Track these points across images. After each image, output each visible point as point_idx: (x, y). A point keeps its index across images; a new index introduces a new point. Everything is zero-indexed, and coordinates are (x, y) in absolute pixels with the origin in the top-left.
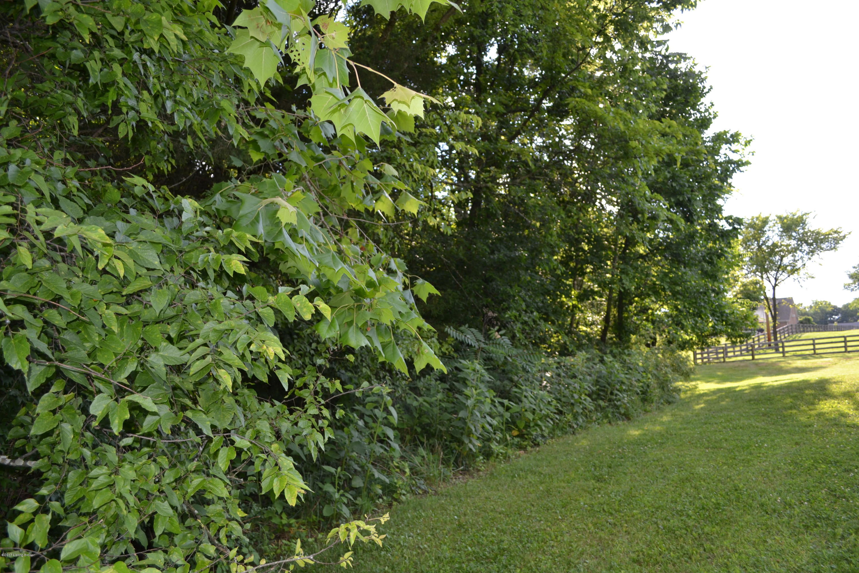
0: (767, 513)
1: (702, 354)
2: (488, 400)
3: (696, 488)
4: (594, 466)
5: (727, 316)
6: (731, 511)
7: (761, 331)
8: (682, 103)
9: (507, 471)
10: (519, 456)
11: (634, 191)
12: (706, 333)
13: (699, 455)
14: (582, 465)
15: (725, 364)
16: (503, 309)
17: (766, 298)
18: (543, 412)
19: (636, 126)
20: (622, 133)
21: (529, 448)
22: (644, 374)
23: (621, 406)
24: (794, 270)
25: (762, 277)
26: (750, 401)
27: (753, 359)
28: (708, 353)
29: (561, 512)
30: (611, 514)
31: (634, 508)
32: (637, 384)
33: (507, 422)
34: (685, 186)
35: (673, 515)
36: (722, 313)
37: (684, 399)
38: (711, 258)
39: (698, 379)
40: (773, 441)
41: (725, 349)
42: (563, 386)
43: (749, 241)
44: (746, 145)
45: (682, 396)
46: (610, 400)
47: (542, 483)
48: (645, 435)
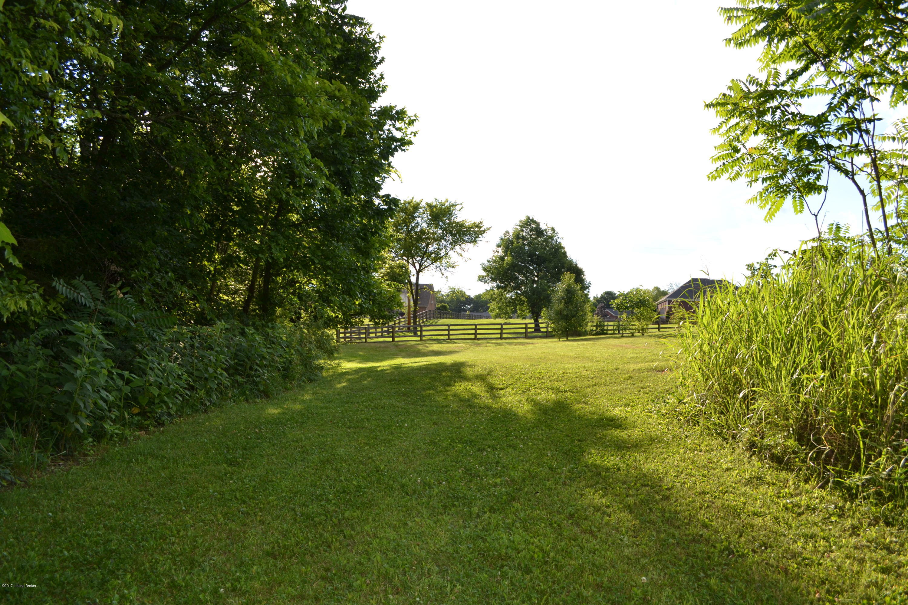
0: (407, 494)
1: (345, 333)
2: (105, 372)
3: (336, 470)
4: (227, 447)
5: (374, 296)
6: (372, 494)
7: (402, 314)
8: (353, 69)
9: (122, 455)
10: (139, 438)
11: (294, 152)
12: (352, 312)
13: (341, 435)
14: (213, 447)
15: (366, 344)
16: (131, 267)
17: (410, 282)
18: (171, 386)
19: (305, 82)
20: (288, 86)
21: (151, 428)
22: (287, 350)
23: (260, 382)
24: (438, 258)
25: (408, 262)
26: (391, 381)
27: (393, 341)
28: (351, 333)
29: (185, 502)
30: (244, 502)
31: (270, 495)
32: (279, 360)
33: (127, 398)
34: (346, 155)
35: (312, 500)
36: (370, 292)
37: (326, 377)
38: (365, 234)
39: (340, 358)
40: (413, 420)
41: (367, 329)
42: (197, 358)
43: (399, 225)
44: (409, 124)
45: (325, 374)
46: (249, 376)
47: (164, 468)
48: (284, 413)
